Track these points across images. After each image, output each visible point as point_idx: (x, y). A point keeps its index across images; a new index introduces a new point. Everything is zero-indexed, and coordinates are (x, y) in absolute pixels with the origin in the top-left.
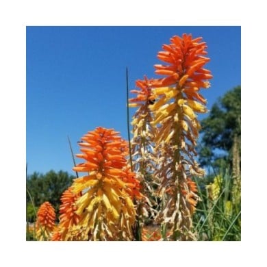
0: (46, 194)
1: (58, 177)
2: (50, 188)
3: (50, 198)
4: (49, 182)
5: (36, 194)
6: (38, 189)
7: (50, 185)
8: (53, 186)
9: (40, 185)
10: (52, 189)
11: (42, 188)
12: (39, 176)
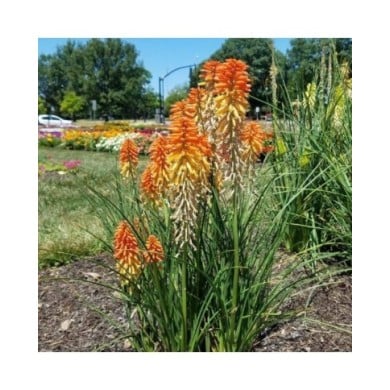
0: (90, 75)
1: (106, 46)
2: (96, 66)
3: (98, 81)
4: (92, 56)
5: (76, 76)
6: (77, 69)
7: (95, 61)
8: (99, 62)
9: (80, 61)
10: (99, 68)
11: (83, 66)
12: (76, 47)
